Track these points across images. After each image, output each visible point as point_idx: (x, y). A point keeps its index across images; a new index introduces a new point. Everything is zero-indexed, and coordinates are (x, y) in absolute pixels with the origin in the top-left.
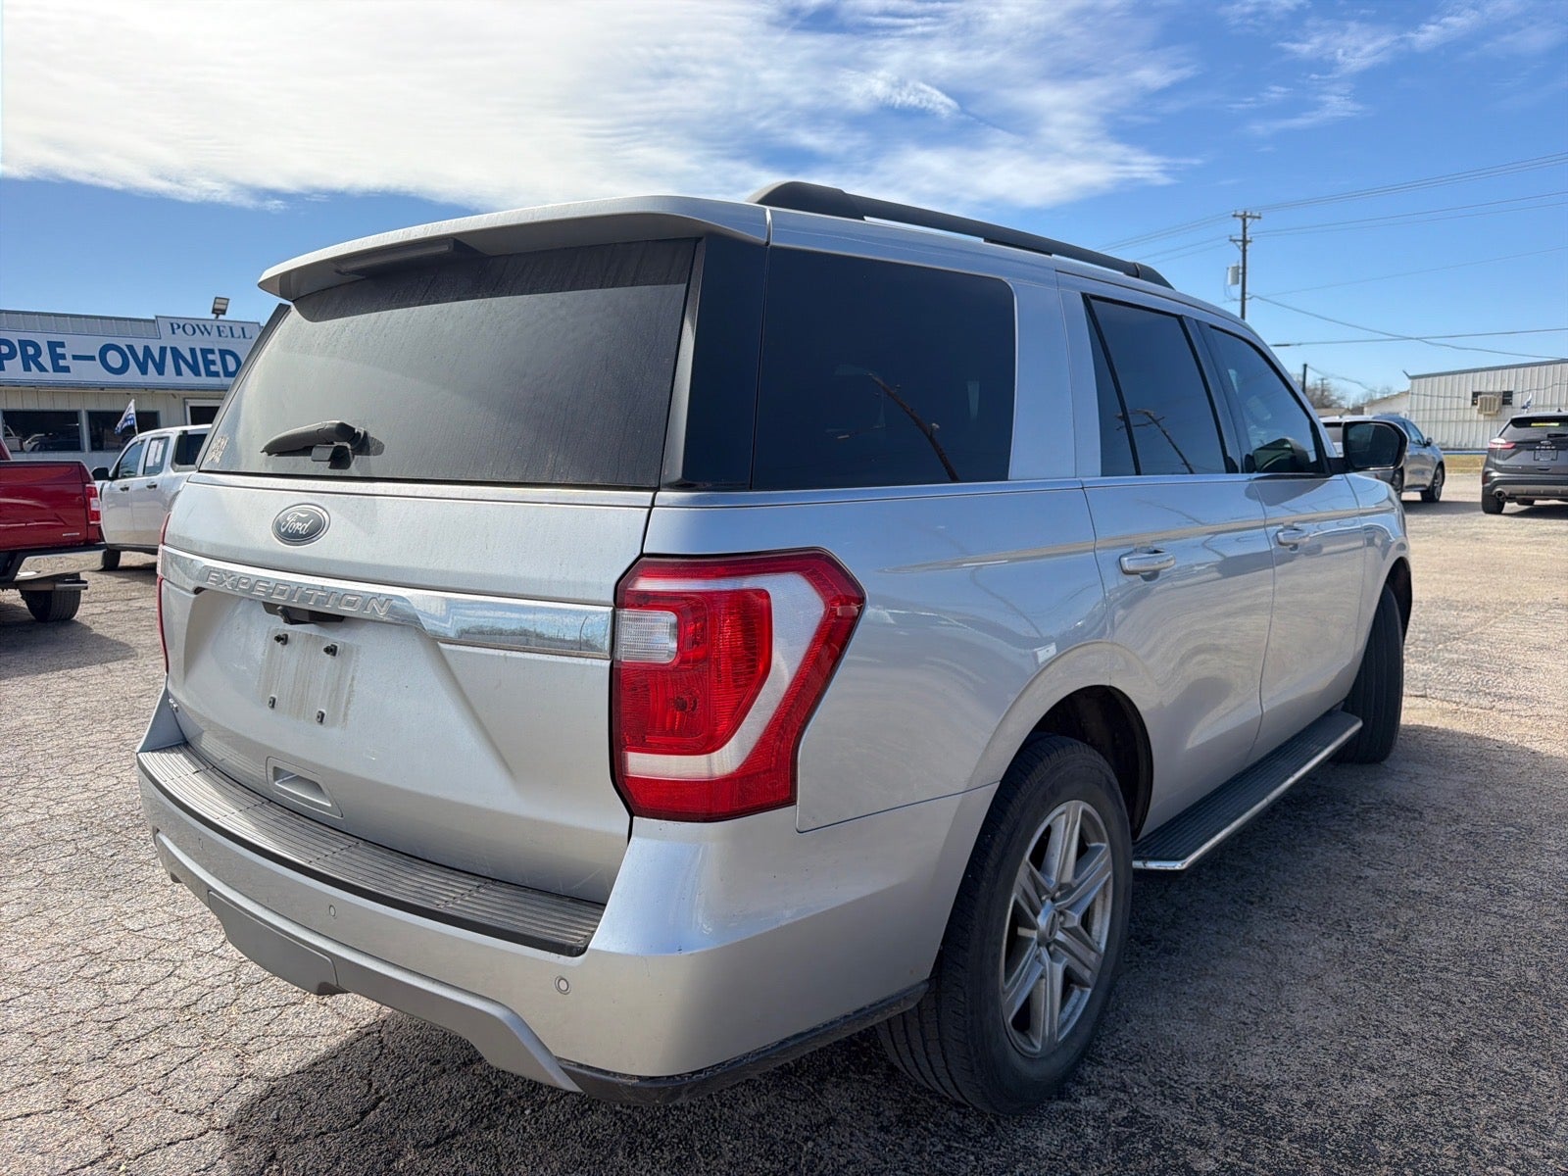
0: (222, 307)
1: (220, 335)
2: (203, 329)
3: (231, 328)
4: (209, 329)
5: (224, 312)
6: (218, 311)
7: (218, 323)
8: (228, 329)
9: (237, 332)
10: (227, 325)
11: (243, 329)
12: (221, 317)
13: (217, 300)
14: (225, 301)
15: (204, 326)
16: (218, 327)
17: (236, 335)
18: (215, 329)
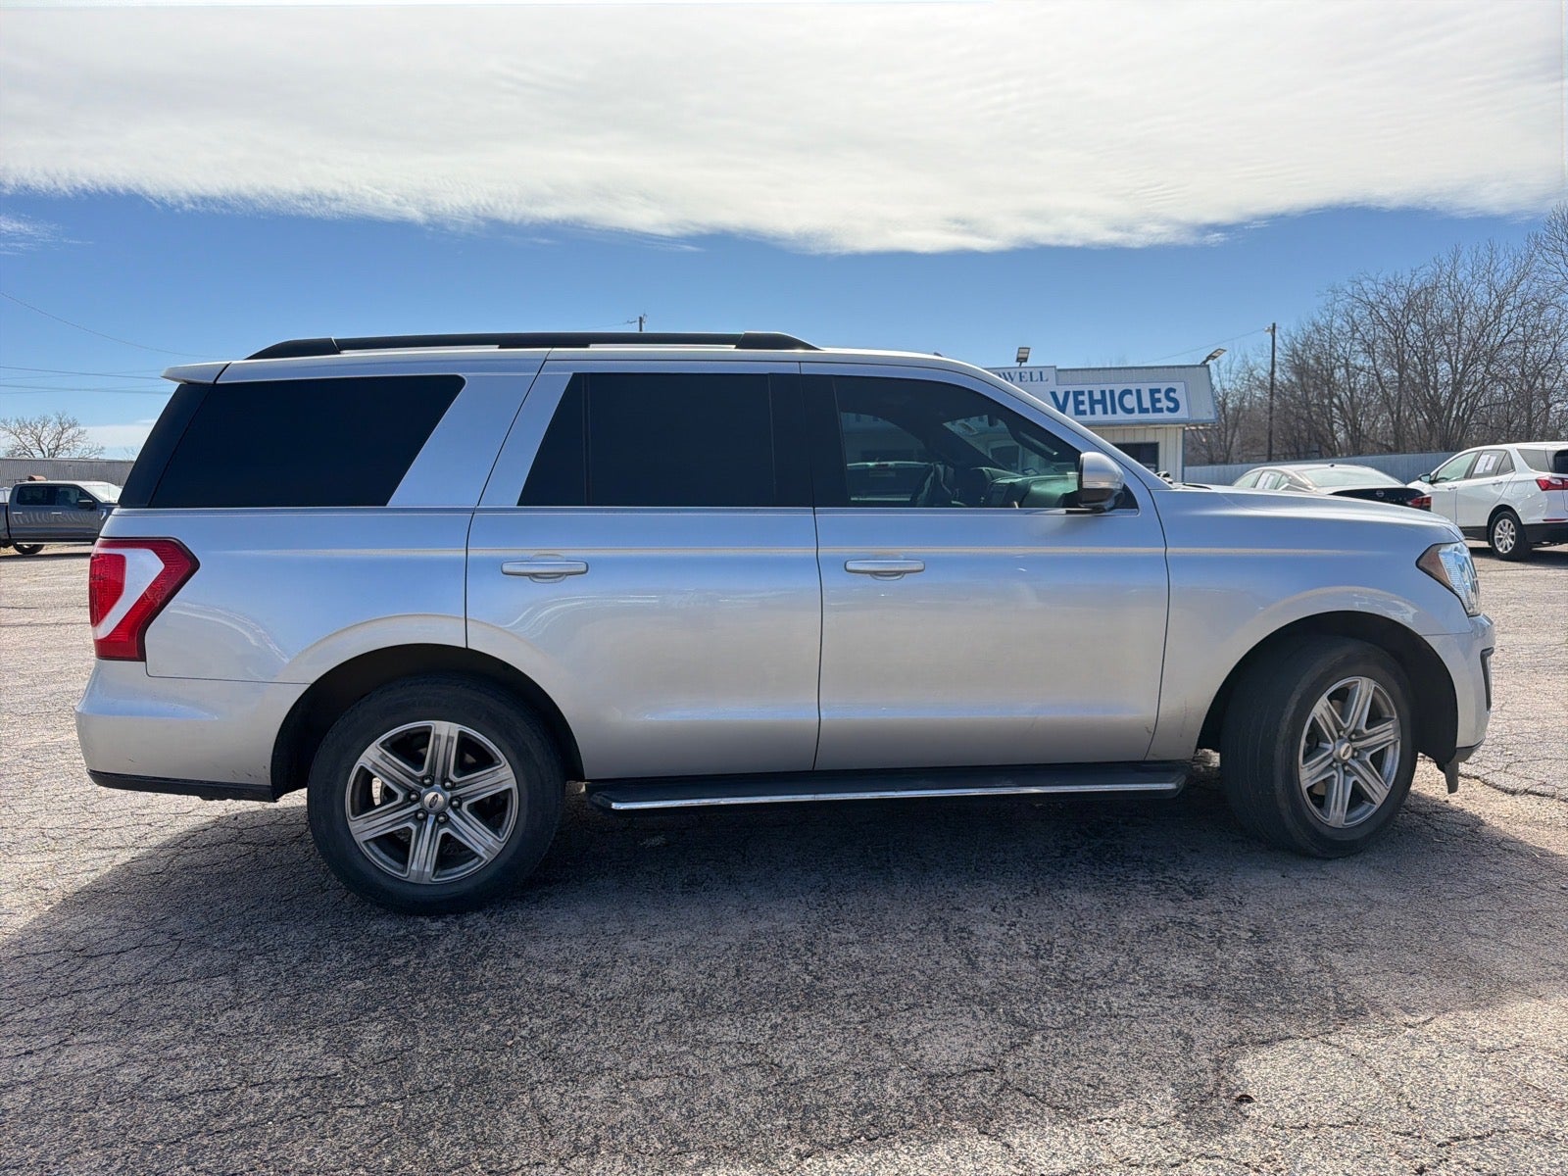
0: (1025, 355)
1: (1021, 380)
2: (1007, 376)
3: (1031, 373)
4: (1012, 375)
5: (1025, 360)
6: (1021, 360)
7: (1021, 370)
8: (1029, 374)
9: (1036, 376)
10: (1028, 370)
11: (1041, 373)
12: (1024, 364)
13: (1021, 350)
14: (1027, 350)
15: (1009, 374)
16: (1020, 374)
17: (1034, 379)
18: (1018, 374)
